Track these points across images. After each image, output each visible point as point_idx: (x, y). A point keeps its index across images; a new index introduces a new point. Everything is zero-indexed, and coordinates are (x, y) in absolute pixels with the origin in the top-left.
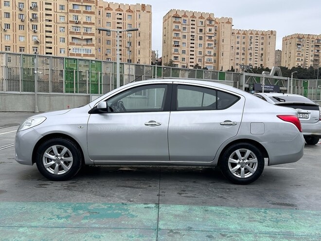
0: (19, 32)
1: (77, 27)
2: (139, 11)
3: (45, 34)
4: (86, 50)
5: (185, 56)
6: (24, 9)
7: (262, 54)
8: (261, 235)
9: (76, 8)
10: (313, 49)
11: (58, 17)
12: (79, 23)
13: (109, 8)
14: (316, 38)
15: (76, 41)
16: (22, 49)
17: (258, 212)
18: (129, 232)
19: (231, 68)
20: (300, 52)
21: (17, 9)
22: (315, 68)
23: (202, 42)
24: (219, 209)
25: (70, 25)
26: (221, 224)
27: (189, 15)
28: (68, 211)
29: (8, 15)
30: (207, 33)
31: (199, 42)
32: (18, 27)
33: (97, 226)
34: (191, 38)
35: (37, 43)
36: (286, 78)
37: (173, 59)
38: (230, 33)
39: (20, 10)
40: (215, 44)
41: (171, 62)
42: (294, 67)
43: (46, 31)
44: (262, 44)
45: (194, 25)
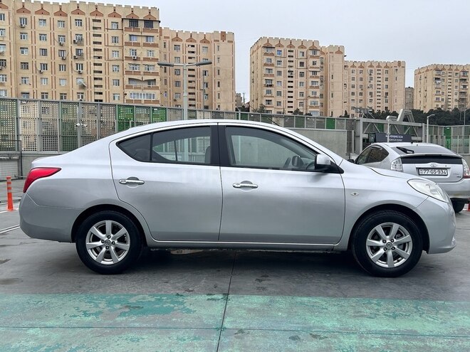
0: (60, 74)
1: (136, 65)
2: (218, 41)
3: (93, 75)
4: (147, 94)
5: (281, 99)
6: (65, 44)
7: (387, 94)
8: (370, 335)
9: (134, 40)
10: (457, 84)
11: (110, 53)
12: (138, 59)
13: (177, 39)
14: (461, 69)
15: (133, 84)
16: (63, 95)
17: (367, 303)
18: (180, 334)
19: (344, 113)
20: (440, 88)
21: (57, 44)
22: (461, 110)
23: (303, 79)
24: (313, 300)
25: (126, 62)
26: (313, 321)
27: (286, 44)
28: (100, 305)
29: (44, 52)
30: (311, 67)
31: (300, 79)
32: (57, 67)
33: (137, 325)
34: (288, 74)
35: (83, 87)
36: (420, 125)
37: (264, 103)
38: (341, 66)
39: (61, 45)
40: (322, 81)
41: (262, 107)
42: (431, 110)
43: (95, 72)
44: (387, 79)
45: (292, 57)
